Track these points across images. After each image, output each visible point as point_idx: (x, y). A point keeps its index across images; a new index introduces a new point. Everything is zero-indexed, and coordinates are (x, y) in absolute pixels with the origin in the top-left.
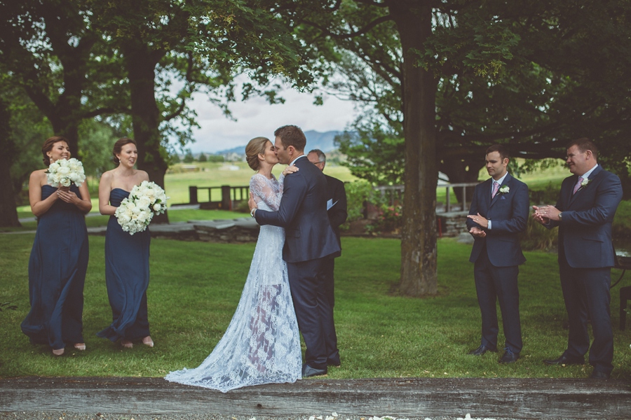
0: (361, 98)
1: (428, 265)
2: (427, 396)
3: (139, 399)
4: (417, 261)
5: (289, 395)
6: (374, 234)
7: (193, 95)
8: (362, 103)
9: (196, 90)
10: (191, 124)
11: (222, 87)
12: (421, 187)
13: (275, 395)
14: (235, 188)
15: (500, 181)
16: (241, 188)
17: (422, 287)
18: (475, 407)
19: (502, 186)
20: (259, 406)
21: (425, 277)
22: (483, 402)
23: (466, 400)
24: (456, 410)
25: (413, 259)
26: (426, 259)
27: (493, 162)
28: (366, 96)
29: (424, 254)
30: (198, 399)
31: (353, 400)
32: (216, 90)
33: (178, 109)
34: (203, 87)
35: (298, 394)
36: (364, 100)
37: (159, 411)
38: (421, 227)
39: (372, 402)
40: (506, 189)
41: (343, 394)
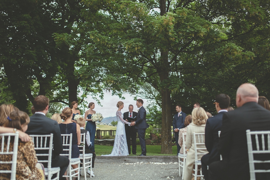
0: (150, 98)
1: (169, 145)
2: (163, 158)
3: (98, 159)
4: (166, 144)
5: (132, 158)
6: (154, 144)
7: (87, 96)
8: (150, 99)
9: (88, 94)
10: (85, 107)
11: (98, 93)
12: (167, 122)
13: (129, 158)
14: (101, 131)
15: (180, 113)
16: (104, 131)
17: (167, 152)
18: (173, 160)
19: (180, 114)
20: (125, 160)
21: (168, 149)
22: (175, 159)
23: (171, 159)
24: (169, 161)
25: (165, 143)
26: (169, 143)
27: (177, 108)
28: (152, 97)
29: (168, 142)
30: (111, 159)
31: (146, 159)
32: (95, 94)
33: (81, 101)
34: (91, 93)
35: (134, 158)
36: (151, 98)
37: (102, 162)
38: (167, 133)
39: (150, 159)
40: (181, 115)
41: (144, 157)
